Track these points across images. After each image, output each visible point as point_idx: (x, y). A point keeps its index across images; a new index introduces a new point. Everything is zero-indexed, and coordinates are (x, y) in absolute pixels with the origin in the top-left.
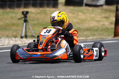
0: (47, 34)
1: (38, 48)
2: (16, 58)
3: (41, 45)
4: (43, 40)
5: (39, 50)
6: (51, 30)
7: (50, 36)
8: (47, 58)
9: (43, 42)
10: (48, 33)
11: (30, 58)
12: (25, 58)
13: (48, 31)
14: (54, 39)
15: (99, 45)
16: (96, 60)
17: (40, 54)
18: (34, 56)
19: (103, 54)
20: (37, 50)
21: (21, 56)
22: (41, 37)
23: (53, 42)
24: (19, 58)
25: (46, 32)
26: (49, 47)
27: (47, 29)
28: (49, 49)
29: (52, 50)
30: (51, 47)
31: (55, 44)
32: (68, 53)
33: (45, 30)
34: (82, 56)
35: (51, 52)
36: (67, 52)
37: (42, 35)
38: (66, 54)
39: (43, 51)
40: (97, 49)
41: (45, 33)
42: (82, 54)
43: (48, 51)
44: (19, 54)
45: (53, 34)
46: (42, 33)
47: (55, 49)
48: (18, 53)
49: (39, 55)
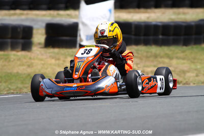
0: (85, 55)
1: (72, 77)
2: (40, 94)
3: (77, 73)
4: (81, 65)
5: (75, 81)
6: (91, 50)
7: (91, 59)
8: (87, 92)
9: (80, 68)
10: (87, 54)
11: (61, 93)
12: (53, 92)
13: (87, 51)
14: (96, 64)
15: (164, 72)
16: (160, 94)
17: (76, 85)
18: (67, 89)
19: (171, 85)
20: (72, 81)
21: (47, 91)
22: (76, 61)
23: (94, 67)
24: (44, 93)
25: (85, 52)
26: (90, 76)
27: (86, 48)
28: (89, 78)
30: (92, 76)
32: (119, 84)
33: (82, 50)
34: (140, 88)
35: (93, 83)
36: (117, 82)
37: (78, 58)
38: (115, 85)
39: (81, 82)
40: (162, 77)
41: (82, 54)
42: (139, 84)
43: (88, 82)
44: (44, 87)
45: (95, 56)
46: (79, 55)
47: (99, 78)
48: (42, 85)
49: (75, 87)
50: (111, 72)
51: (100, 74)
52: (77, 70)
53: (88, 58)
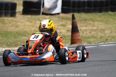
0: (35, 39)
1: (27, 52)
2: (8, 61)
3: (30, 50)
4: (32, 45)
5: (29, 54)
6: (39, 36)
7: (38, 41)
8: (36, 61)
9: (32, 47)
10: (36, 38)
11: (20, 62)
12: (16, 61)
13: (36, 37)
14: (42, 44)
15: (81, 48)
16: (79, 62)
17: (29, 57)
18: (25, 59)
19: (85, 56)
20: (27, 54)
21: (12, 60)
22: (30, 43)
23: (40, 46)
24: (11, 62)
25: (35, 37)
26: (38, 51)
27: (35, 35)
28: (37, 52)
29: (40, 54)
31: (42, 48)
32: (55, 56)
33: (33, 36)
34: (67, 58)
35: (40, 56)
36: (54, 55)
37: (31, 41)
38: (52, 57)
39: (33, 55)
40: (80, 51)
41: (33, 38)
42: (67, 56)
43: (37, 55)
44: (10, 58)
45: (41, 39)
46: (31, 39)
47: (43, 53)
48: (9, 57)
49: (29, 58)
50: (50, 49)
51: (44, 50)
52: (30, 48)
53: (37, 40)
